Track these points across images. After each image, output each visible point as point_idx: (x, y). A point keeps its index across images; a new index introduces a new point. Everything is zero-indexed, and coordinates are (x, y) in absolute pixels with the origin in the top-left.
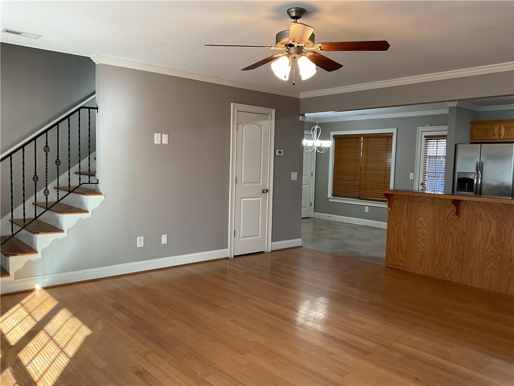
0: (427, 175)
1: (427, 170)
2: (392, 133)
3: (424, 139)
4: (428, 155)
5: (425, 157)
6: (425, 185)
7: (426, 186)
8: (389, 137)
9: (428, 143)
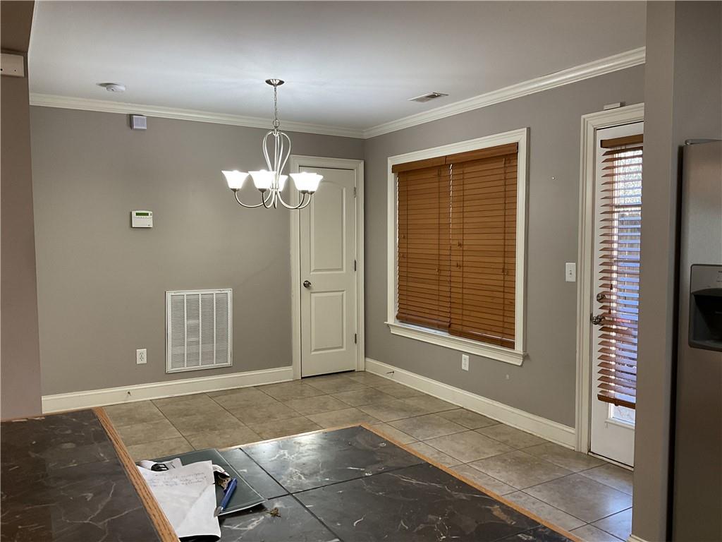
0: (615, 268)
1: (615, 253)
2: (516, 145)
3: (601, 151)
4: (616, 201)
5: (607, 209)
6: (610, 301)
7: (614, 305)
8: (507, 154)
9: (616, 163)
